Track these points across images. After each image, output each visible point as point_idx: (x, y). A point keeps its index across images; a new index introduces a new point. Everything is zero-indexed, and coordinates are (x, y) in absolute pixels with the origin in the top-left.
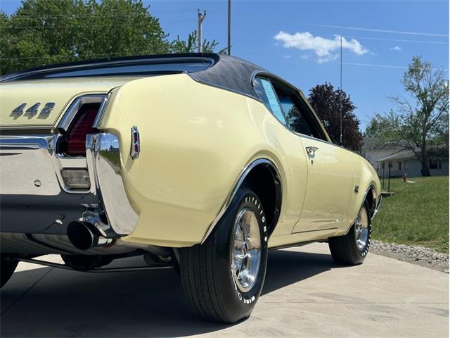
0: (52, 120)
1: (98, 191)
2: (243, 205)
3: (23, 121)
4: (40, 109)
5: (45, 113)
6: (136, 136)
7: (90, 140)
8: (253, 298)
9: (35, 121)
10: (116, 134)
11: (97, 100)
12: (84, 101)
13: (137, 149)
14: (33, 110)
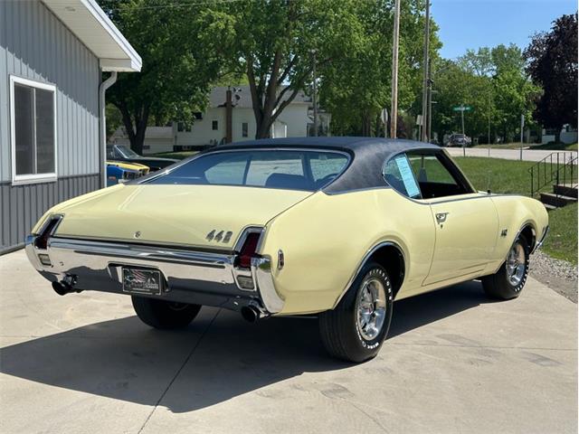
0: (231, 244)
1: (258, 288)
2: (367, 276)
3: (214, 243)
4: (224, 235)
5: (227, 240)
6: (281, 256)
7: (253, 260)
8: (377, 344)
9: (221, 244)
10: (269, 257)
11: (258, 231)
12: (250, 231)
13: (282, 264)
14: (219, 237)
